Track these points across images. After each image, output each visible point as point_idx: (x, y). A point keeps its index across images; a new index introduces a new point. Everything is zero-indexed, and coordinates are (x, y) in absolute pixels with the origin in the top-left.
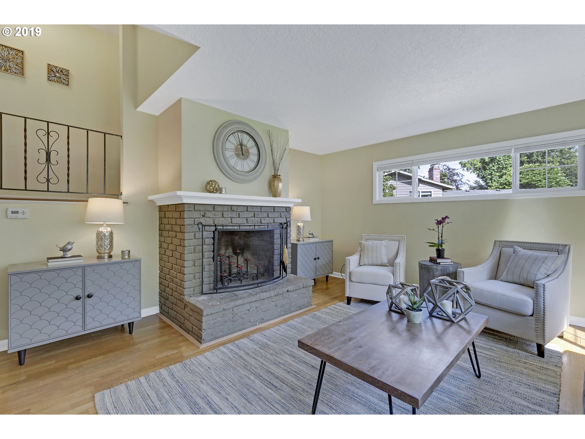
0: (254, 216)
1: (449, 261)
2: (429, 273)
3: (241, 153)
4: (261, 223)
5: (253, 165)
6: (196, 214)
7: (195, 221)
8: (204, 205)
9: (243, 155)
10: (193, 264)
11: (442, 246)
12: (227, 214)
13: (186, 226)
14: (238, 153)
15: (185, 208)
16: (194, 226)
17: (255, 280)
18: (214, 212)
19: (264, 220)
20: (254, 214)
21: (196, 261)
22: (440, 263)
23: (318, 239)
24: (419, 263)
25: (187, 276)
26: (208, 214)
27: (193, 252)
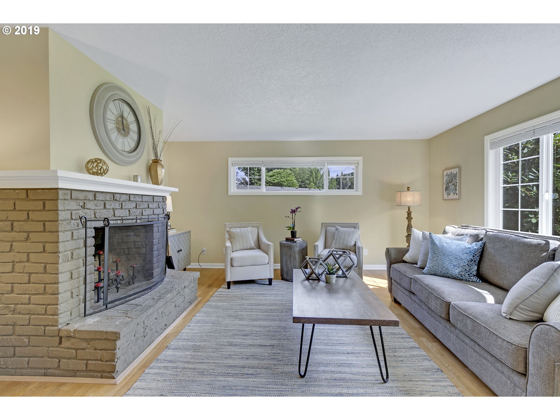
0: (136, 206)
1: (301, 239)
2: (291, 250)
3: (121, 127)
4: (142, 215)
5: (133, 145)
6: (73, 205)
7: (73, 215)
8: (83, 192)
9: (124, 129)
10: (69, 277)
11: (294, 229)
12: (110, 204)
13: (59, 222)
14: (118, 127)
15: (60, 195)
16: (72, 222)
17: (131, 284)
18: (96, 202)
19: (145, 211)
20: (136, 204)
21: (74, 272)
22: (296, 241)
23: (176, 231)
24: (280, 243)
25: (62, 295)
26: (89, 205)
27: (70, 258)
